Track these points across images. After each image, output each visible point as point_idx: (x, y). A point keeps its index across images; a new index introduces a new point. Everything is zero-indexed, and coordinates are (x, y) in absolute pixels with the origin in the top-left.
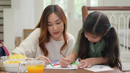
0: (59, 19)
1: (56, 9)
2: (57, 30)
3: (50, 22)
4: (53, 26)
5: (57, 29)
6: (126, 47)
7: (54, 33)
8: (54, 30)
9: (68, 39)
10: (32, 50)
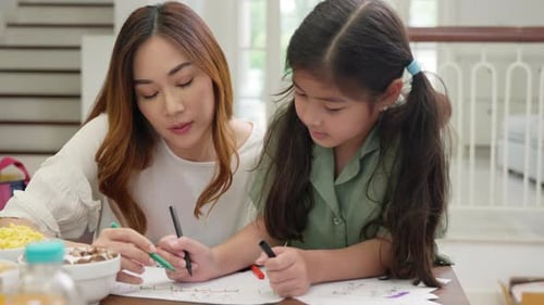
0: (187, 64)
1: (169, 17)
2: (179, 113)
3: (147, 82)
4: (164, 96)
5: (181, 108)
6: (533, 181)
7: (175, 129)
8: (168, 116)
9: (234, 151)
10: (82, 203)
